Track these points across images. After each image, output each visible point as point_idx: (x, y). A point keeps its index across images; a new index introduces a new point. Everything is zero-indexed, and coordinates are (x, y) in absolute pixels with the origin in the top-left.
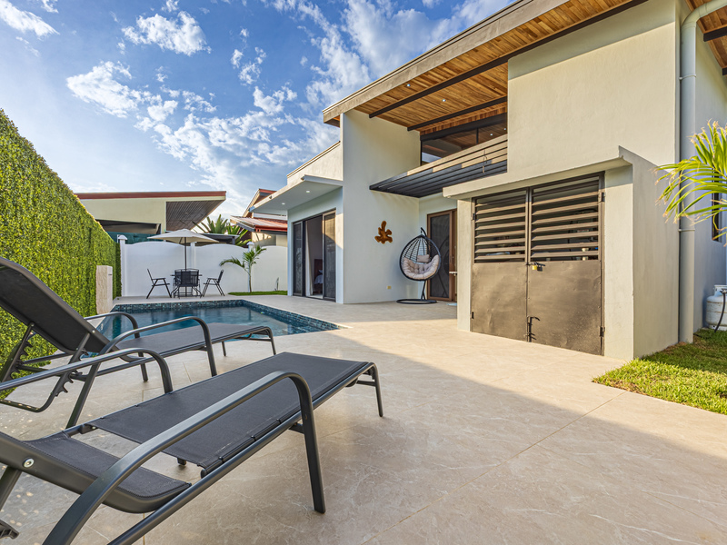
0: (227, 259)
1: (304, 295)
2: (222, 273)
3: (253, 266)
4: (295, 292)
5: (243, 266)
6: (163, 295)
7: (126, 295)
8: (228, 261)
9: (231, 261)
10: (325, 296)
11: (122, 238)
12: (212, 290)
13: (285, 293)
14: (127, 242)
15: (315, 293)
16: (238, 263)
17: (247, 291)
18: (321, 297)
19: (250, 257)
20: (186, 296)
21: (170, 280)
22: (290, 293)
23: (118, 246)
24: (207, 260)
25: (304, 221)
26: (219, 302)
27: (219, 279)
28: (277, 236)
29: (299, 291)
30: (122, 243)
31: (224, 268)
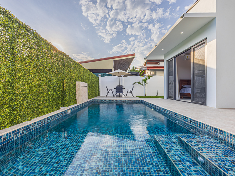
0: (136, 82)
1: (175, 99)
2: (133, 87)
3: (147, 85)
4: (169, 97)
5: (142, 85)
6: (111, 96)
7: (101, 96)
8: (136, 83)
9: (137, 83)
10: (193, 100)
11: (100, 75)
12: (129, 95)
13: (163, 97)
14: (101, 76)
15: (181, 98)
16: (140, 83)
17: (144, 95)
18: (190, 101)
19: (145, 81)
20: (120, 97)
21: (114, 91)
22: (166, 97)
23: (98, 78)
24: (128, 82)
25: (175, 57)
26: (131, 100)
27: (132, 90)
28: (157, 72)
29: (171, 96)
30: (100, 77)
31: (134, 85)
